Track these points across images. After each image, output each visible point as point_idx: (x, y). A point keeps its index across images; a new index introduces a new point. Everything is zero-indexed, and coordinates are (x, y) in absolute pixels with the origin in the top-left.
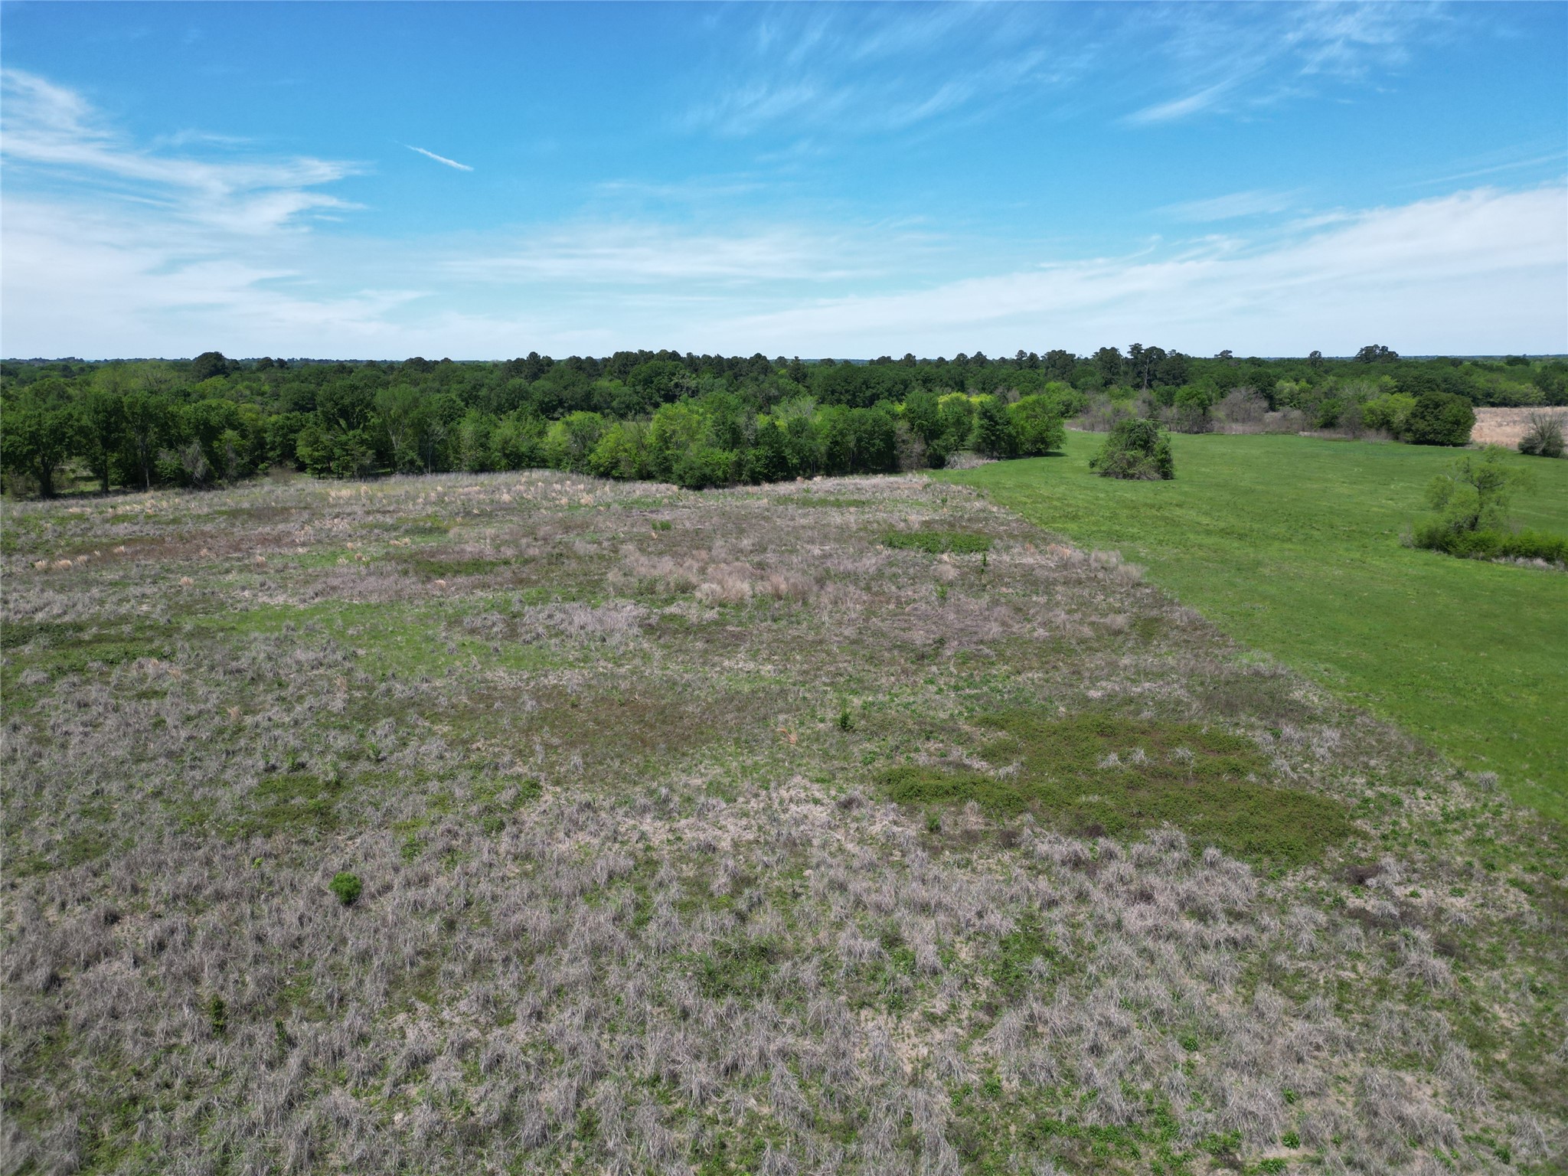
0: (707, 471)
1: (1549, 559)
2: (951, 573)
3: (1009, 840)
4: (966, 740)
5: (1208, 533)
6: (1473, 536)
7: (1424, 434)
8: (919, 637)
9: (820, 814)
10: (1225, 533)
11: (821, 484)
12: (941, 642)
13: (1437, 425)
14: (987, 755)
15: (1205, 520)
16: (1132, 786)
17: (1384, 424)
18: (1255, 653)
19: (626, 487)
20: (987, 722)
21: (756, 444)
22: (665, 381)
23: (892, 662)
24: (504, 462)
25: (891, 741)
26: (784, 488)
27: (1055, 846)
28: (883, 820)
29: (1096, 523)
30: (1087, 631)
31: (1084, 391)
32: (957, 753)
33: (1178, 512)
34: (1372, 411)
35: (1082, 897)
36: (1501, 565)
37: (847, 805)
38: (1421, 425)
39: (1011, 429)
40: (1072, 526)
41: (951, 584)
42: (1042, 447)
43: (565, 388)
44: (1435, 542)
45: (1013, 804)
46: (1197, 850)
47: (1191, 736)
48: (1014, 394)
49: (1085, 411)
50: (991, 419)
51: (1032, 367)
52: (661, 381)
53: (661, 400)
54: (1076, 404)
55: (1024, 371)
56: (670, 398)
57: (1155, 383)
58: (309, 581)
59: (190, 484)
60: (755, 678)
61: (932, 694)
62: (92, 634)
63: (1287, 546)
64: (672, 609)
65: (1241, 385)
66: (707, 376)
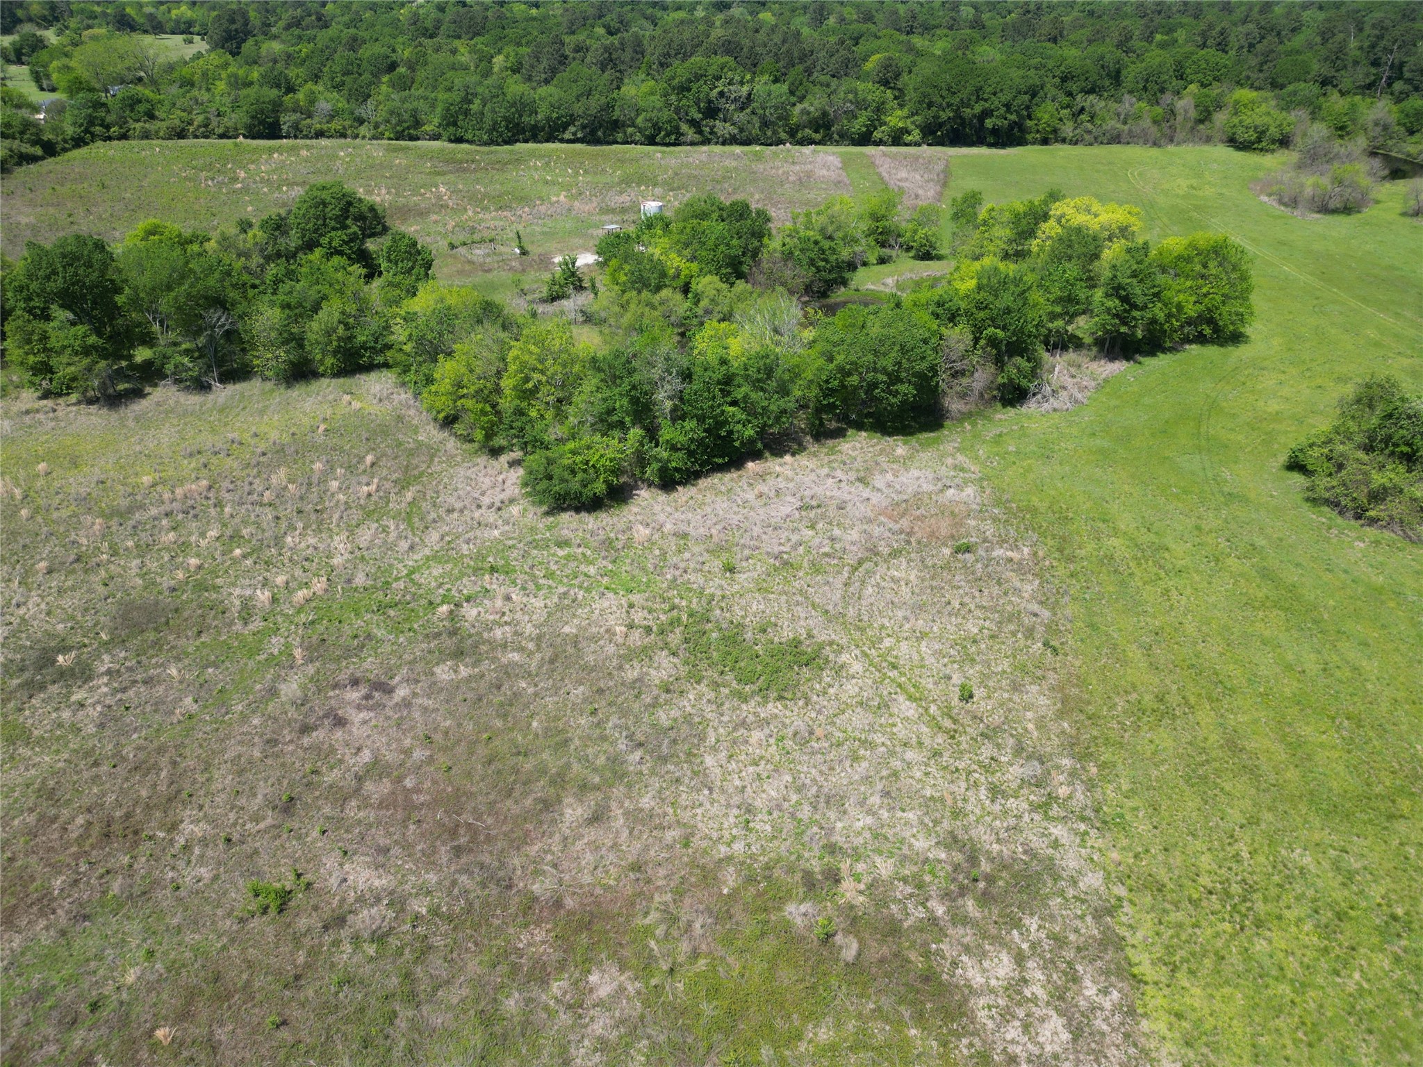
21: (675, 417)
39: (1157, 311)
48: (1185, 104)
49: (1284, 142)
50: (1125, 300)
51: (1222, 46)
52: (701, 88)
53: (698, 116)
54: (1273, 131)
55: (1211, 53)
56: (711, 111)
57: (1398, 86)
66: (767, 77)
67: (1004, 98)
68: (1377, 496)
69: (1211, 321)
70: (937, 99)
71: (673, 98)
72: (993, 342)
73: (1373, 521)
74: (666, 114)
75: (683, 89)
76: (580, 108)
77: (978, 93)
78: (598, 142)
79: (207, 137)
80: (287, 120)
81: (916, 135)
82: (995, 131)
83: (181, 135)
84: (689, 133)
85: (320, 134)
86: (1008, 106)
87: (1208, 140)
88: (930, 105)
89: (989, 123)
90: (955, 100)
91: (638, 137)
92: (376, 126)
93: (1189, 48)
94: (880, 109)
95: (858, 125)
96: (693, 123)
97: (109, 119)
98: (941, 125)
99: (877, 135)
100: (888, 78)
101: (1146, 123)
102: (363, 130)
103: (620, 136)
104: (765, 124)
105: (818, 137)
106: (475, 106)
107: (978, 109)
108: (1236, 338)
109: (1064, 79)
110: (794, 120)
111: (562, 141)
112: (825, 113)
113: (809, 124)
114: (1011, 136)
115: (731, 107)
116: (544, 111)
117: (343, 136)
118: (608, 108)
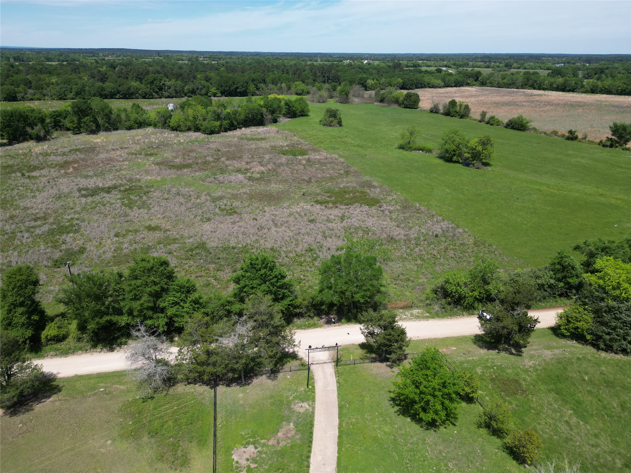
1: (423, 151)
2: (304, 162)
3: (337, 207)
4: (324, 195)
5: (354, 146)
6: (409, 146)
7: (407, 105)
8: (306, 178)
9: (309, 207)
10: (358, 146)
11: (246, 131)
12: (310, 179)
13: (410, 103)
14: (328, 197)
15: (353, 142)
16: (351, 199)
17: (396, 101)
18: (367, 177)
19: (186, 134)
20: (326, 192)
21: (225, 119)
22: (159, 82)
23: (303, 183)
24: (136, 125)
25: (312, 196)
26: (236, 133)
27: (343, 207)
28: (318, 207)
29: (328, 145)
30: (336, 174)
31: (307, 85)
32: (324, 197)
33: (346, 139)
34: (394, 97)
35: (348, 212)
36: (414, 152)
37: (312, 205)
38: (406, 103)
39: (294, 109)
40: (322, 145)
42: (303, 114)
43: (119, 86)
44: (401, 147)
45: (335, 203)
46: (361, 206)
47: (358, 191)
48: (284, 86)
49: (309, 93)
50: (288, 106)
51: (288, 73)
52: (157, 83)
53: (158, 90)
54: (305, 91)
55: (285, 75)
56: (161, 89)
57: (330, 81)
58: (147, 172)
59: (39, 139)
60: (280, 188)
61: (314, 188)
62: (122, 188)
63: (372, 149)
64: (249, 174)
65: (356, 82)
66: (173, 80)
67: (241, 84)
68: (331, 122)
69: (303, 112)
70: (223, 85)
71: (149, 86)
72: (270, 110)
73: (332, 126)
74: (148, 90)
75: (152, 83)
76: (120, 89)
77: (234, 83)
78: (127, 98)
80: (19, 96)
81: (219, 94)
82: (240, 93)
84: (156, 96)
85: (32, 99)
86: (242, 86)
87: (291, 94)
89: (238, 90)
90: (228, 85)
91: (140, 97)
92: (52, 96)
93: (280, 74)
94: (208, 87)
95: (204, 92)
96: (157, 92)
98: (225, 91)
99: (209, 94)
100: (207, 80)
101: (276, 90)
102: (46, 98)
103: (134, 97)
104: (176, 92)
105: (192, 95)
106: (87, 88)
107: (235, 86)
108: (307, 115)
109: (253, 81)
110: (186, 91)
111: (115, 98)
112: (193, 89)
113: (189, 92)
114: (244, 94)
115: (166, 88)
116: (109, 90)
117: (40, 100)
118: (129, 88)
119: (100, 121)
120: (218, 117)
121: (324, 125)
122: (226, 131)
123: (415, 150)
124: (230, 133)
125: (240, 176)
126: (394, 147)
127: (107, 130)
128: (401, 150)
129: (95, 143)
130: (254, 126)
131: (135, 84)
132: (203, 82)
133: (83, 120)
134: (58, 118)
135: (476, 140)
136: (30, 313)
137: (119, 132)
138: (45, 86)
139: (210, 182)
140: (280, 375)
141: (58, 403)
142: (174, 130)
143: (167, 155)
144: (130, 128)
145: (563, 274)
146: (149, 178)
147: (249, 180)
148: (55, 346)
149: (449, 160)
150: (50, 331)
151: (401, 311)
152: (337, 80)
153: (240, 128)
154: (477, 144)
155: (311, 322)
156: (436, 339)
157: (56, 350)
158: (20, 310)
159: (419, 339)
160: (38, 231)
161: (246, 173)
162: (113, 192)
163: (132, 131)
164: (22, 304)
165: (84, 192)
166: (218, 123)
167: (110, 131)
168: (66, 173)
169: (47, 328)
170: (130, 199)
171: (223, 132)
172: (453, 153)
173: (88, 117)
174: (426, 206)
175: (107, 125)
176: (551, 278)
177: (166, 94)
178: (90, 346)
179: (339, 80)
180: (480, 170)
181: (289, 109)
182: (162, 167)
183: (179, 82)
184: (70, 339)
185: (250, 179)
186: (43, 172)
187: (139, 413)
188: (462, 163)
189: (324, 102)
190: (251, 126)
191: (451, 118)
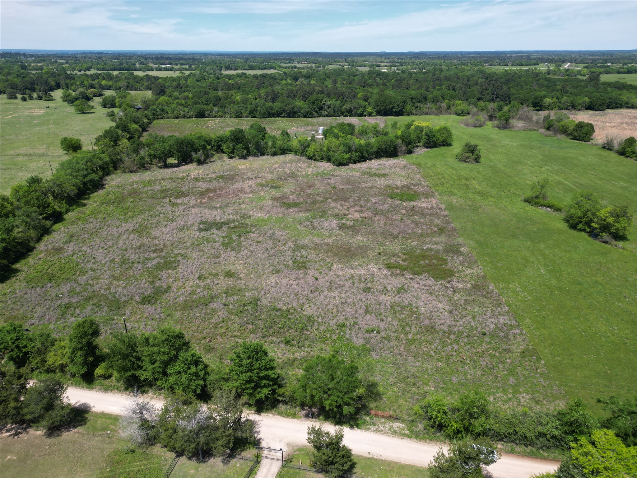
0: (341, 161)
1: (551, 208)
2: (405, 211)
3: (403, 275)
4: (400, 257)
5: (475, 193)
6: (536, 200)
7: (576, 137)
8: (395, 232)
9: (376, 270)
10: (480, 193)
11: (374, 164)
12: (399, 233)
13: (581, 134)
14: (403, 260)
15: (477, 186)
16: (424, 267)
17: (565, 131)
18: (461, 238)
19: (318, 164)
20: (404, 254)
21: (356, 151)
22: (320, 102)
23: (389, 239)
24: (280, 152)
25: (387, 257)
26: (363, 166)
27: (408, 276)
28: (385, 271)
29: (447, 188)
31: (469, 105)
32: (398, 260)
33: (473, 182)
34: (563, 126)
35: (410, 283)
36: (540, 209)
37: (380, 269)
38: (575, 134)
39: (435, 139)
40: (441, 188)
41: (404, 215)
43: (286, 106)
44: (528, 201)
45: (405, 269)
46: (429, 277)
47: (438, 259)
48: (444, 105)
49: (468, 113)
50: (428, 136)
51: (454, 90)
52: (318, 103)
53: (318, 110)
54: (465, 110)
55: (451, 92)
56: (321, 108)
57: (498, 99)
58: (261, 208)
59: (200, 162)
60: (363, 241)
61: (396, 247)
62: (232, 225)
63: (492, 199)
64: (343, 221)
65: (530, 101)
66: (334, 100)
67: (398, 103)
68: (467, 158)
69: (445, 142)
70: (380, 104)
71: (311, 105)
72: (405, 142)
73: (467, 162)
74: (309, 109)
75: (313, 103)
76: (286, 108)
77: (390, 103)
78: (290, 117)
79: (184, 118)
80: (207, 113)
81: (375, 114)
82: (395, 112)
83: (177, 118)
84: (315, 114)
85: (215, 117)
86: (398, 106)
87: (450, 114)
88: (378, 106)
89: (394, 110)
90: (385, 104)
91: (301, 115)
92: (231, 114)
93: (445, 90)
94: (365, 107)
95: (360, 111)
96: (316, 112)
97: (158, 114)
98: (381, 111)
99: (365, 114)
100: (366, 99)
101: (434, 109)
102: (227, 115)
103: (296, 115)
104: (335, 111)
105: (349, 114)
106: (259, 108)
107: (391, 106)
108: (450, 145)
109: (412, 99)
110: (343, 110)
111: (281, 117)
112: (351, 108)
113: (347, 111)
114: (400, 113)
115: (326, 107)
116: (276, 109)
117: (222, 117)
118: (293, 108)
119: (251, 147)
120: (349, 149)
121: (460, 160)
122: (355, 163)
123: (542, 206)
124: (358, 165)
125: (335, 222)
126: (519, 199)
127: (255, 155)
128: (526, 204)
129: (239, 170)
130: (387, 157)
131: (299, 103)
132: (361, 102)
133: (237, 147)
134: (220, 143)
135: (610, 208)
136: (86, 356)
137: (264, 157)
138: (227, 105)
139: (305, 227)
140: (234, 461)
141: (77, 435)
142: (309, 159)
143: (288, 188)
144: (275, 154)
145: (571, 429)
146: (259, 215)
147: (340, 227)
148: (103, 381)
149: (573, 227)
150: (99, 371)
151: (383, 420)
152: (507, 99)
153: (371, 159)
154: (608, 215)
155: (293, 411)
156: (396, 463)
157: (102, 385)
158: (80, 353)
159: (381, 458)
160: (149, 265)
161: (342, 219)
162: (223, 228)
163: (275, 157)
164: (81, 349)
165: (202, 226)
166: (347, 156)
167: (258, 157)
168: (201, 203)
169: (99, 367)
170: (231, 238)
171: (352, 163)
172: (578, 220)
173: (241, 145)
174: (502, 289)
175: (256, 151)
176: (557, 428)
177: (324, 113)
178: (123, 388)
179: (509, 98)
180: (607, 245)
181: (428, 139)
182: (276, 203)
183: (339, 102)
184: (113, 378)
185: (342, 227)
186: (185, 200)
187: (118, 463)
188: (588, 232)
189: (480, 126)
190: (383, 157)
191: (625, 159)
